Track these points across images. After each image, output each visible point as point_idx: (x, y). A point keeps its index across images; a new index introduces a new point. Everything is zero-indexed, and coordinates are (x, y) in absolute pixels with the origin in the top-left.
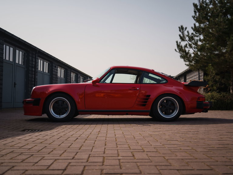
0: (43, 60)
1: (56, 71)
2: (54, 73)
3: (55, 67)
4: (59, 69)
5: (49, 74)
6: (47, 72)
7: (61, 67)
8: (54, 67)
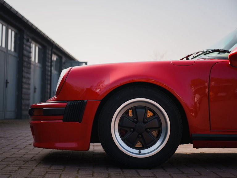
0: (7, 26)
1: (28, 48)
2: (25, 52)
3: (28, 41)
4: (33, 46)
5: (16, 54)
6: (13, 50)
7: (37, 42)
8: (25, 41)
